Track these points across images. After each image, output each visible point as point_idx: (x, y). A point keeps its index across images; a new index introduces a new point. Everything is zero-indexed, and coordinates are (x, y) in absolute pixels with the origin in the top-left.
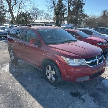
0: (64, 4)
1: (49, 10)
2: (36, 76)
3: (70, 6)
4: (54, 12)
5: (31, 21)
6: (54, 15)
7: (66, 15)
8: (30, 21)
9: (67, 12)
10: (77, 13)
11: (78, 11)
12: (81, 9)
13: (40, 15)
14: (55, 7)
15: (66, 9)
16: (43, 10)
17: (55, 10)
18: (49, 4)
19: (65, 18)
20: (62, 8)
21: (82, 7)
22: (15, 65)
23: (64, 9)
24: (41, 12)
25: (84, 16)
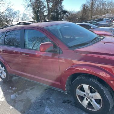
0: (42, 1)
1: (26, 9)
2: (54, 101)
3: (49, 3)
4: (32, 10)
5: (8, 24)
6: (33, 14)
7: (46, 14)
8: (6, 23)
9: (46, 10)
10: (57, 9)
11: (57, 8)
12: (61, 5)
13: (15, 16)
14: (33, 5)
15: (45, 7)
16: (18, 11)
17: (33, 8)
18: (26, 2)
19: (46, 16)
20: (41, 6)
21: (61, 3)
22: (10, 87)
23: (42, 7)
24: (17, 13)
25: (65, 12)
